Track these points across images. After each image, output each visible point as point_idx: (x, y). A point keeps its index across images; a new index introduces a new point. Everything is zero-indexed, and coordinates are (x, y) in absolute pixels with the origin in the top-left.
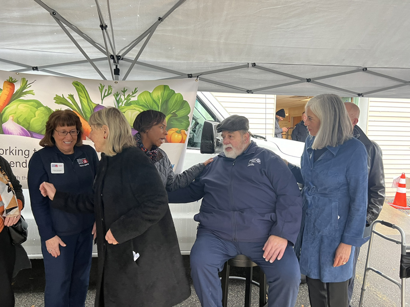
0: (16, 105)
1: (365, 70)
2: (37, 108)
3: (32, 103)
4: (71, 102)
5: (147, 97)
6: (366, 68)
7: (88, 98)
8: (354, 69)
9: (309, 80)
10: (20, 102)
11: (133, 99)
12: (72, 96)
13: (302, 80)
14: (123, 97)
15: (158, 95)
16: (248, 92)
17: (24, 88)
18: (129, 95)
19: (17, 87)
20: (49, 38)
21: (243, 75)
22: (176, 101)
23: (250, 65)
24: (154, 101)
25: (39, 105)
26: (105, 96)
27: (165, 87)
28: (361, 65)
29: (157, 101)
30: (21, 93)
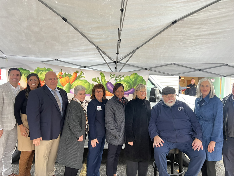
0: (77, 82)
1: (227, 65)
2: (85, 83)
3: (84, 81)
4: (98, 81)
5: (128, 78)
6: (227, 64)
7: (104, 79)
8: (221, 65)
9: (200, 70)
10: (78, 81)
11: (122, 79)
12: (98, 78)
13: (197, 70)
14: (118, 78)
15: (132, 77)
16: (172, 75)
17: (81, 75)
18: (121, 78)
19: (78, 74)
20: (93, 56)
21: (169, 68)
22: (140, 79)
23: (173, 64)
24: (131, 79)
25: (86, 82)
26: (111, 78)
27: (136, 74)
28: (225, 63)
29: (132, 80)
30: (80, 77)
